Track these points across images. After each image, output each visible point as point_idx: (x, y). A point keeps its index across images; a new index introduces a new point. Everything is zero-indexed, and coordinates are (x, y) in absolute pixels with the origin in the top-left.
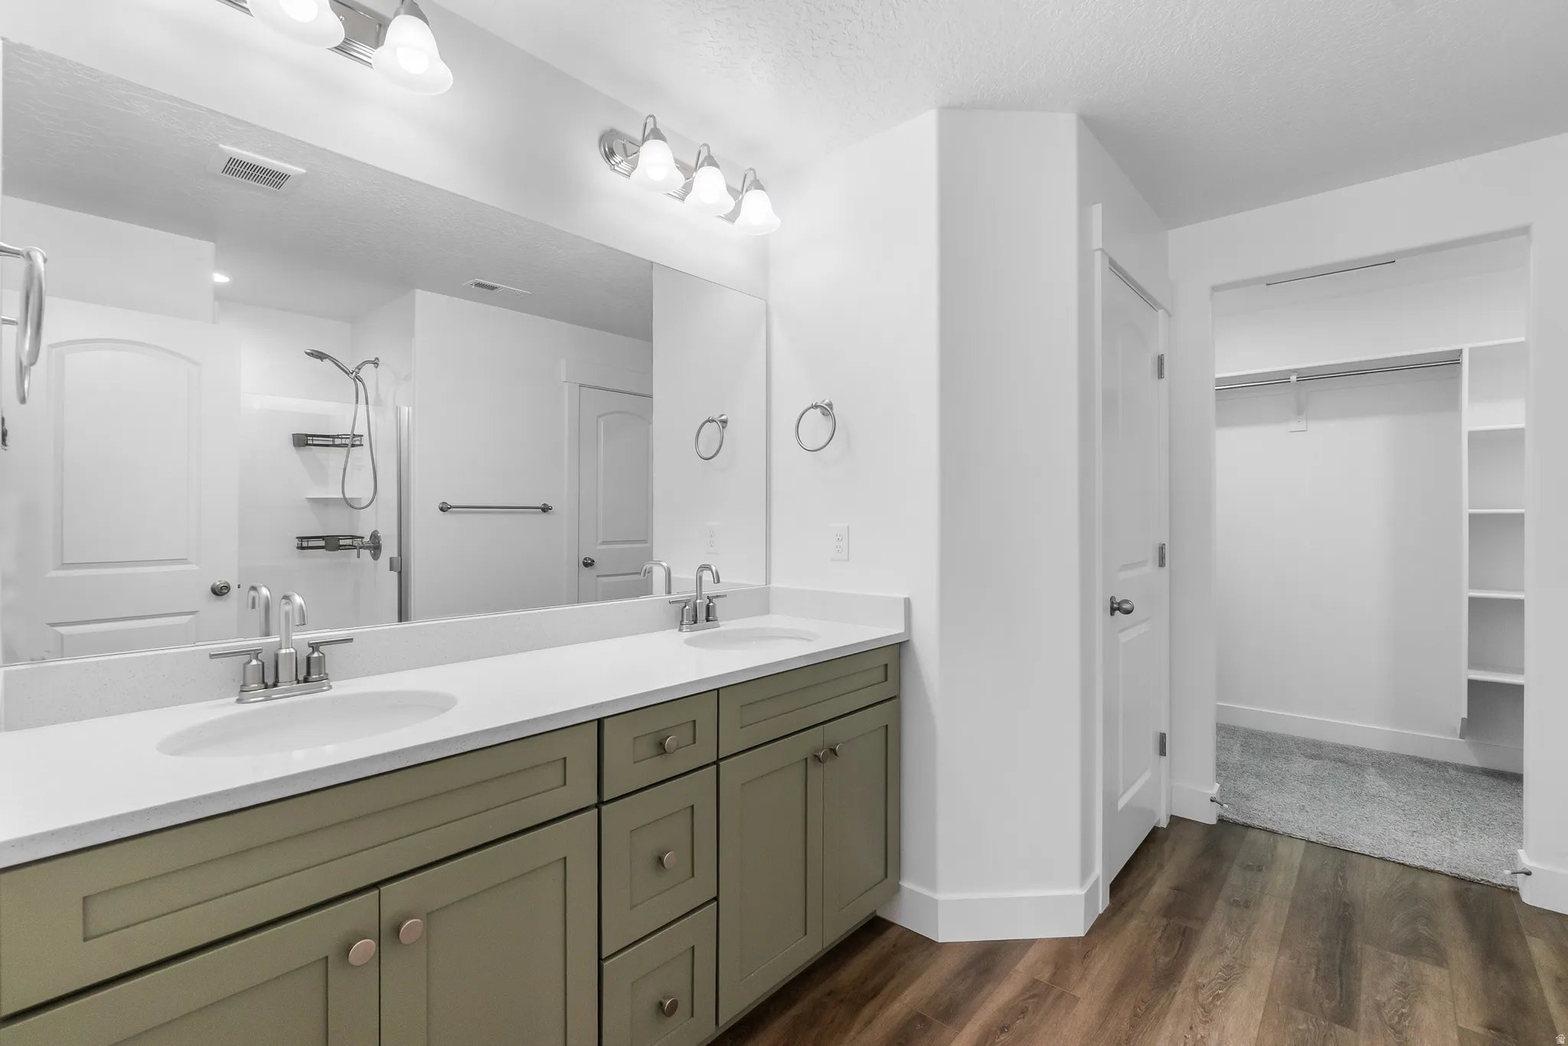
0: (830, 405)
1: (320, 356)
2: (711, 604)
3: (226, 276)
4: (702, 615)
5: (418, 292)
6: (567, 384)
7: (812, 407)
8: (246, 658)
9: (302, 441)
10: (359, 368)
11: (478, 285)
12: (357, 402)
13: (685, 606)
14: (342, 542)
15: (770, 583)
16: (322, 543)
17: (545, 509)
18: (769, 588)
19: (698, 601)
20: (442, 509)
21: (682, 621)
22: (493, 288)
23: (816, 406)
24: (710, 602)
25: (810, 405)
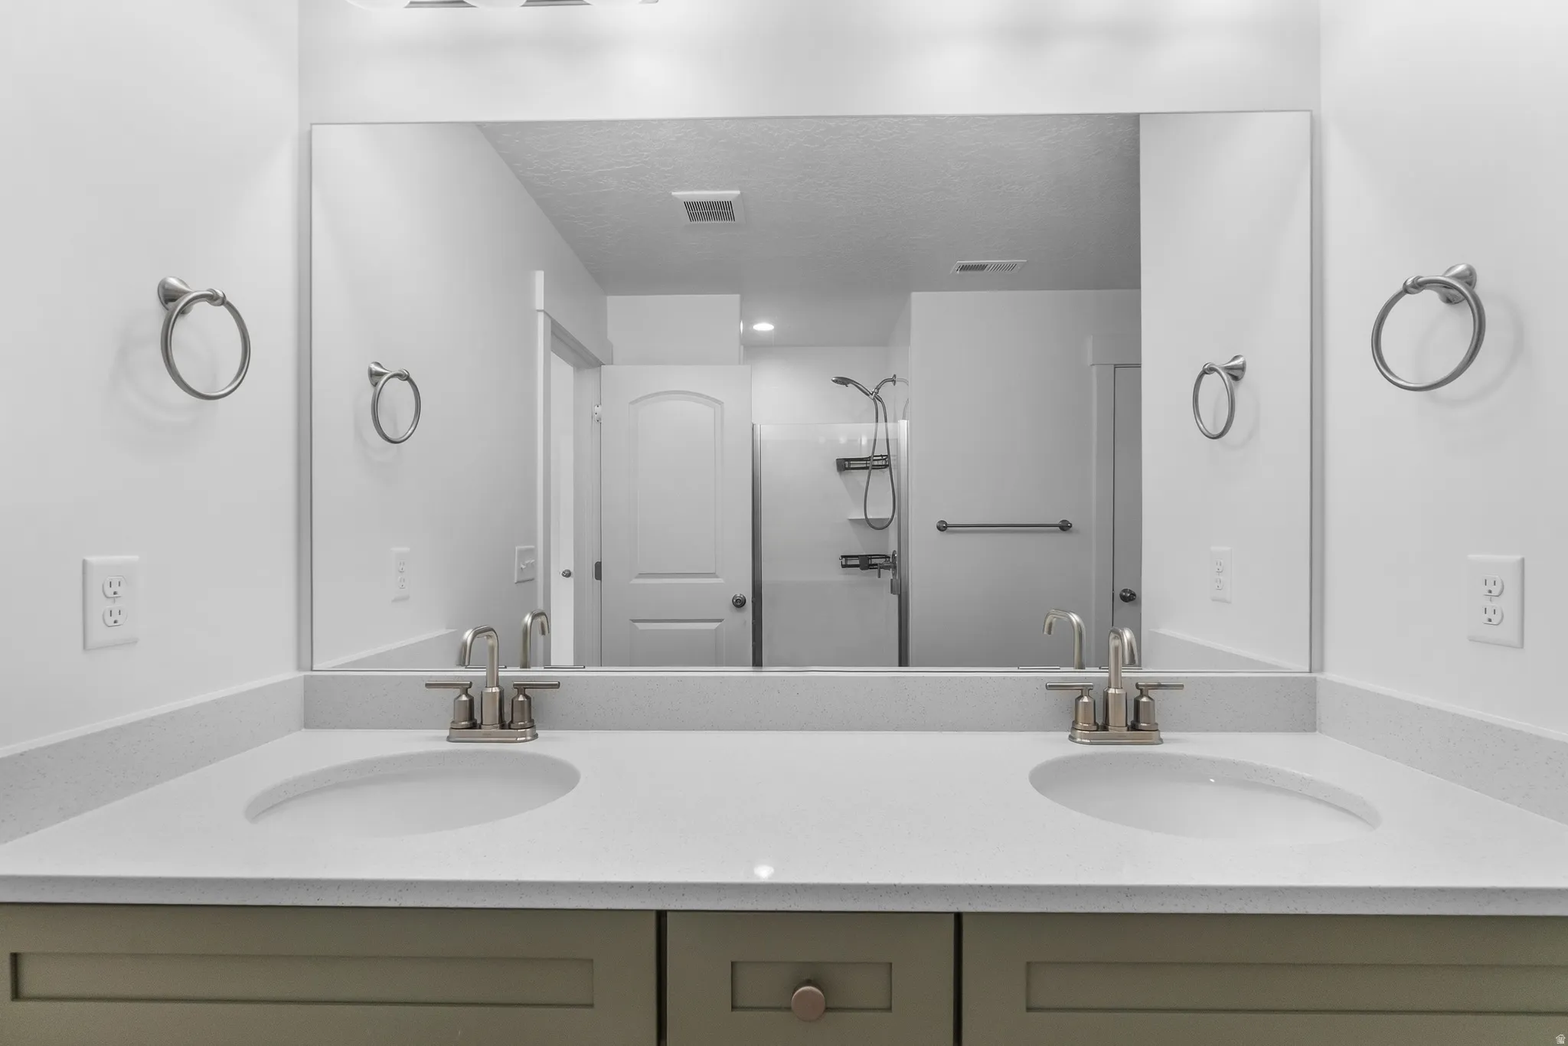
0: (1469, 278)
1: (843, 381)
2: (1144, 699)
3: (770, 323)
4: (1119, 717)
5: (914, 295)
6: (1094, 368)
7: (1406, 290)
8: (458, 691)
9: (844, 465)
10: (878, 388)
11: (964, 268)
12: (877, 421)
13: (1081, 697)
14: (874, 561)
15: (1321, 670)
16: (857, 562)
17: (1065, 527)
18: (1315, 679)
19: (1112, 691)
20: (939, 528)
21: (1075, 722)
22: (982, 267)
23: (1418, 286)
24: (1142, 695)
25: (1399, 287)
